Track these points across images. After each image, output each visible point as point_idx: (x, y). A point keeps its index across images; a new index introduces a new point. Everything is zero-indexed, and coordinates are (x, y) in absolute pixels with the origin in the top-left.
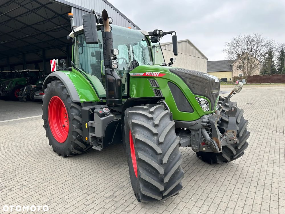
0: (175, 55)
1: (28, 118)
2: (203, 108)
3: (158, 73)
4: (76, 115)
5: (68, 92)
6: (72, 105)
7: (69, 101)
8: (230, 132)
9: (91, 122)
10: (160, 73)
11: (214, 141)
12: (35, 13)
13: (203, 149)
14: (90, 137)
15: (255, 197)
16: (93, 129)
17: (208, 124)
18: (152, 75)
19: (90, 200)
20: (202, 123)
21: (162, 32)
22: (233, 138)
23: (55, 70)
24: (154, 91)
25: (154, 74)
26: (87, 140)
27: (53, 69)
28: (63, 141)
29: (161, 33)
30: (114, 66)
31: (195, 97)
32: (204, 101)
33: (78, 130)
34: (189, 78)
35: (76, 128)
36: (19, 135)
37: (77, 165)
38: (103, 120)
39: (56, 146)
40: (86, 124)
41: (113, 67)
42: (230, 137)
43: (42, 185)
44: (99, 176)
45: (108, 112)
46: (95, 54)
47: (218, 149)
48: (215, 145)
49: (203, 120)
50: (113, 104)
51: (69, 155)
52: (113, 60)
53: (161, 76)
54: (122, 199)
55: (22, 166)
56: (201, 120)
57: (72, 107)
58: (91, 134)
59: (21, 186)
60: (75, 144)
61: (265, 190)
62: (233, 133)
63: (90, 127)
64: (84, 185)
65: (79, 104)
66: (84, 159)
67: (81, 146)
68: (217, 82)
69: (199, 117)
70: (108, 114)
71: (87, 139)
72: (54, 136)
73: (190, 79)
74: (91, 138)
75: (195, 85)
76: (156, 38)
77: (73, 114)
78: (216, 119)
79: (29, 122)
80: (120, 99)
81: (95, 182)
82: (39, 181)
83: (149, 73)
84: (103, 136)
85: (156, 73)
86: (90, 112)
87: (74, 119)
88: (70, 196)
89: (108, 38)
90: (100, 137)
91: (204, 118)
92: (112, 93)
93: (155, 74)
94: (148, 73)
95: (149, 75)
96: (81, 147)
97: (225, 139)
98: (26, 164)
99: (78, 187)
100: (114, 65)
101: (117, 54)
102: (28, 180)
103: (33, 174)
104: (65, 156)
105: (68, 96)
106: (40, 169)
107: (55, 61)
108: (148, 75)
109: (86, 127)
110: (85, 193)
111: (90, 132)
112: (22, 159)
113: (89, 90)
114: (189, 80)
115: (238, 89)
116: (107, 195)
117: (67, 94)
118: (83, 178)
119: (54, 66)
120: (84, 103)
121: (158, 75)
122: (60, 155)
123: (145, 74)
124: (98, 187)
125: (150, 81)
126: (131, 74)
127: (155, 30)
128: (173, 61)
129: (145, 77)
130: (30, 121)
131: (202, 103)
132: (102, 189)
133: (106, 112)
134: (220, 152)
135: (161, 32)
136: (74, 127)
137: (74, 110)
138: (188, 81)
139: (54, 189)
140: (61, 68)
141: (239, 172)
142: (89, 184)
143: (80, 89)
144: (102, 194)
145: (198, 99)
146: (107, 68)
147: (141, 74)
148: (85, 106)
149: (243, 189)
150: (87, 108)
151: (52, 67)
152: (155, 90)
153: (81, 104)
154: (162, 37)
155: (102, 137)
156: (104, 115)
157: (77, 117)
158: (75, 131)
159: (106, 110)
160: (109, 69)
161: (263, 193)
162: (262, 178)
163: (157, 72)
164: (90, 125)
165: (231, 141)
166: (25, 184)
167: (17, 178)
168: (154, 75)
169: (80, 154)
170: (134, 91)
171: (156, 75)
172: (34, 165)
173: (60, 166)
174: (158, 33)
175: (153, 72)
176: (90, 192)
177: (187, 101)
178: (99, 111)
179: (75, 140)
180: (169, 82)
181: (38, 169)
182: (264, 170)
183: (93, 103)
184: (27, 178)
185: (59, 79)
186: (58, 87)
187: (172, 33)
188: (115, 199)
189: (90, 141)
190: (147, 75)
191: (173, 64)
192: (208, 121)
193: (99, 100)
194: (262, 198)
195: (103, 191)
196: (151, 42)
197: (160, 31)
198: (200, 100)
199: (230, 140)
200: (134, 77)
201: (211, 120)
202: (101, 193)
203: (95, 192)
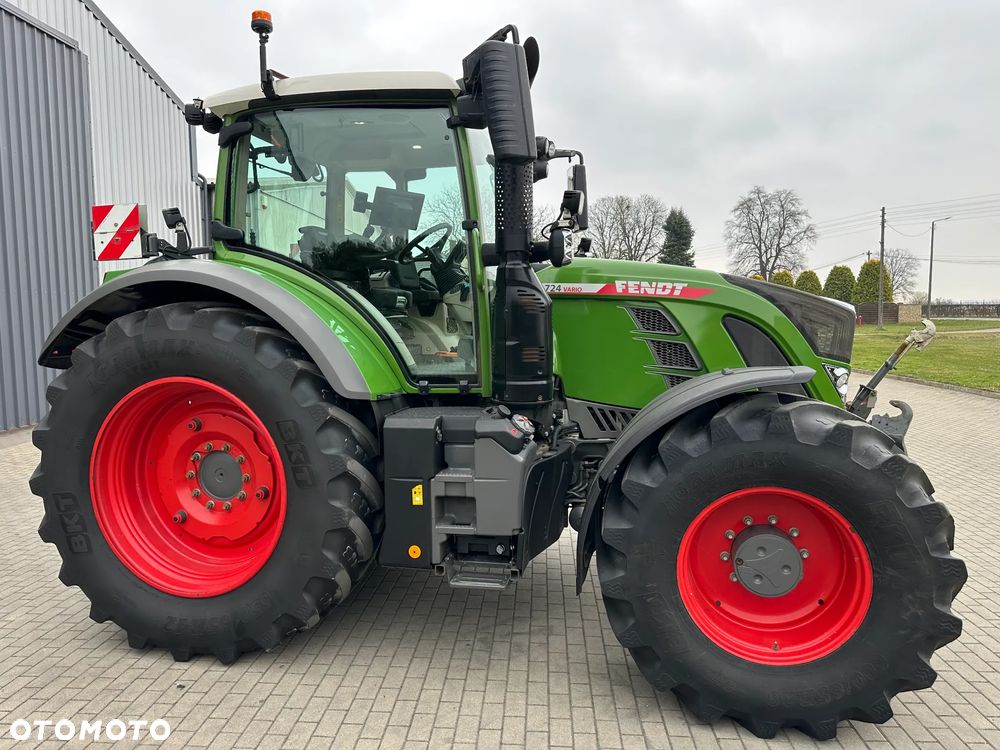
3: (679, 286)
6: (334, 412)
9: (447, 476)
10: (686, 285)
14: (439, 539)
16: (459, 506)
18: (651, 291)
24: (651, 349)
25: (659, 290)
26: (415, 556)
29: (551, 152)
33: (357, 524)
35: (351, 516)
38: (522, 464)
40: (418, 489)
46: (371, 199)
50: (540, 398)
57: (330, 423)
58: (444, 529)
63: (438, 497)
70: (531, 439)
71: (415, 552)
77: (332, 451)
83: (631, 283)
84: (520, 530)
85: (669, 286)
87: (342, 476)
90: (510, 534)
92: (535, 355)
93: (664, 288)
94: (627, 286)
95: (631, 291)
108: (626, 290)
109: (418, 499)
111: (438, 522)
114: (799, 311)
121: (676, 293)
123: (610, 288)
125: (631, 315)
129: (606, 298)
133: (526, 431)
135: (551, 147)
137: (333, 434)
138: (796, 311)
140: (168, 246)
145: (832, 371)
147: (594, 288)
148: (394, 411)
150: (418, 423)
152: (659, 342)
153: (373, 404)
155: (518, 532)
156: (522, 441)
159: (526, 424)
160: (520, 262)
164: (439, 491)
168: (659, 292)
171: (667, 292)
175: (650, 281)
179: (338, 570)
180: (727, 315)
186: (215, 335)
187: (570, 157)
189: (436, 560)
190: (620, 291)
193: (415, 387)
198: (838, 372)
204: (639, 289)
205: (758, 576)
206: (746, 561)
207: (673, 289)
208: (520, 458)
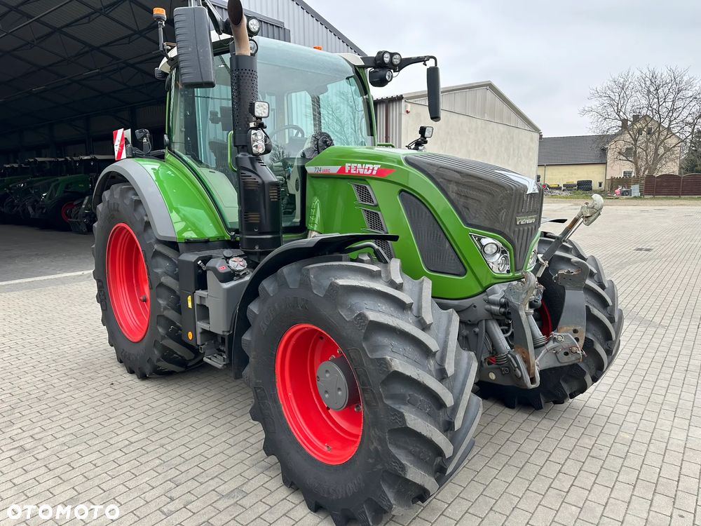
0: (432, 118)
1: (80, 273)
2: (491, 265)
3: (376, 167)
4: (166, 274)
5: (147, 215)
6: (157, 247)
7: (150, 239)
8: (567, 332)
9: (200, 293)
11: (518, 357)
12: (107, 16)
13: (490, 376)
14: (199, 331)
15: (625, 516)
16: (204, 311)
17: (503, 310)
18: (361, 171)
19: (177, 500)
20: (488, 306)
21: (397, 56)
22: (575, 349)
23: (124, 155)
24: (364, 215)
25: (366, 170)
26: (190, 338)
27: (120, 154)
28: (140, 337)
29: (396, 61)
30: (256, 146)
31: (471, 235)
32: (495, 246)
33: (171, 314)
34: (456, 182)
35: (165, 309)
36: (50, 315)
37: (169, 399)
38: (229, 290)
39: (123, 350)
40: (189, 298)
41: (254, 148)
42: (566, 343)
43: (68, 451)
44: (215, 433)
45: (242, 268)
46: (219, 116)
47: (527, 379)
48: (519, 367)
49: (491, 297)
50: (257, 248)
51: (151, 374)
52: (255, 131)
53: (381, 175)
54: (261, 501)
55: (33, 396)
56: (485, 297)
57: (157, 254)
58: (201, 325)
59: (17, 451)
60: (165, 348)
61: (657, 497)
62: (576, 335)
63: (198, 305)
64: (174, 456)
65: (173, 245)
66: (190, 386)
67: (179, 353)
68: (531, 194)
69: (481, 290)
70: (241, 274)
71: (190, 335)
72: (120, 323)
73: (458, 183)
74: (201, 333)
75: (470, 201)
76: (381, 72)
77: (159, 271)
78: (523, 296)
79: (82, 283)
80: (276, 236)
81: (202, 448)
82: (63, 439)
83: (353, 165)
84: (229, 332)
85: (371, 166)
86: (199, 267)
87: (161, 285)
88: (131, 484)
89: (244, 71)
90: (221, 333)
91: (494, 293)
92: (254, 218)
93: (368, 169)
94: (350, 167)
95: (352, 171)
96: (180, 356)
97: (553, 349)
98: (43, 393)
99: (158, 461)
100: (256, 144)
101: (264, 115)
102: (37, 437)
103: (54, 419)
104: (143, 377)
105: (148, 225)
106: (75, 406)
107: (123, 133)
108: (350, 171)
109: (190, 305)
110: (170, 480)
111: (198, 320)
112: (39, 378)
113: (203, 208)
114: (455, 188)
115: (588, 215)
116: (225, 489)
117: (146, 218)
118: (176, 436)
119: (121, 146)
120: (186, 243)
121: (374, 172)
122: (131, 372)
123: (343, 169)
124: (206, 465)
125: (354, 189)
126: (310, 169)
127: (379, 53)
128: (427, 134)
129: (342, 176)
130: (85, 282)
131: (489, 250)
132: (218, 470)
133: (237, 269)
134: (533, 386)
135: (395, 57)
136: (160, 304)
137: (160, 260)
138: (452, 188)
139: (95, 465)
140: (137, 151)
141: (590, 440)
142: (185, 455)
143: (183, 207)
144: (213, 484)
145: (479, 240)
146: (241, 151)
147: (334, 169)
148: (189, 251)
149: (594, 489)
150: (191, 257)
151: (117, 148)
152: (368, 211)
153: (179, 244)
154: (399, 71)
155: (225, 333)
156: (231, 275)
157: (168, 281)
158: (163, 316)
159: (238, 264)
160: (247, 154)
161: (651, 505)
162: (654, 460)
163: (373, 164)
164: (197, 301)
165: (570, 355)
166: (27, 447)
167: (14, 428)
168: (366, 172)
169: (182, 372)
170: (316, 213)
171: (370, 171)
172: (64, 395)
173: (127, 400)
174: (387, 59)
175: (362, 163)
176: (183, 478)
177: (447, 245)
178: (217, 266)
179: (163, 338)
180: (402, 191)
181: (69, 408)
182: (662, 438)
183: (210, 243)
184: (37, 430)
185: (128, 181)
186: (125, 201)
187: (425, 61)
188: (243, 502)
189: (199, 343)
190: (347, 171)
191: (426, 142)
192: (503, 300)
193: (228, 236)
194: (647, 520)
195: (216, 476)
196: (370, 84)
197: (392, 55)
198: (484, 241)
199: (566, 354)
200: (316, 177)
201: (512, 299)
202: (211, 482)
203: (196, 478)
204: (356, 170)
205: (326, 392)
206: (321, 379)
207: (373, 169)
208: (227, 285)
